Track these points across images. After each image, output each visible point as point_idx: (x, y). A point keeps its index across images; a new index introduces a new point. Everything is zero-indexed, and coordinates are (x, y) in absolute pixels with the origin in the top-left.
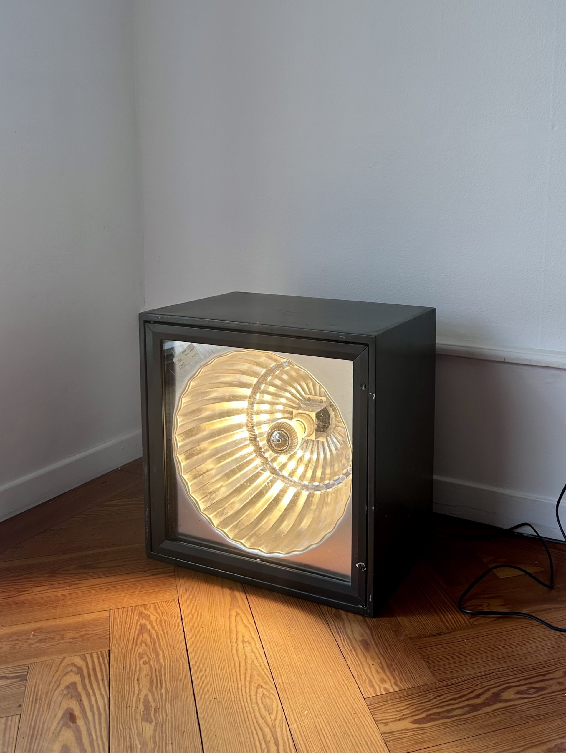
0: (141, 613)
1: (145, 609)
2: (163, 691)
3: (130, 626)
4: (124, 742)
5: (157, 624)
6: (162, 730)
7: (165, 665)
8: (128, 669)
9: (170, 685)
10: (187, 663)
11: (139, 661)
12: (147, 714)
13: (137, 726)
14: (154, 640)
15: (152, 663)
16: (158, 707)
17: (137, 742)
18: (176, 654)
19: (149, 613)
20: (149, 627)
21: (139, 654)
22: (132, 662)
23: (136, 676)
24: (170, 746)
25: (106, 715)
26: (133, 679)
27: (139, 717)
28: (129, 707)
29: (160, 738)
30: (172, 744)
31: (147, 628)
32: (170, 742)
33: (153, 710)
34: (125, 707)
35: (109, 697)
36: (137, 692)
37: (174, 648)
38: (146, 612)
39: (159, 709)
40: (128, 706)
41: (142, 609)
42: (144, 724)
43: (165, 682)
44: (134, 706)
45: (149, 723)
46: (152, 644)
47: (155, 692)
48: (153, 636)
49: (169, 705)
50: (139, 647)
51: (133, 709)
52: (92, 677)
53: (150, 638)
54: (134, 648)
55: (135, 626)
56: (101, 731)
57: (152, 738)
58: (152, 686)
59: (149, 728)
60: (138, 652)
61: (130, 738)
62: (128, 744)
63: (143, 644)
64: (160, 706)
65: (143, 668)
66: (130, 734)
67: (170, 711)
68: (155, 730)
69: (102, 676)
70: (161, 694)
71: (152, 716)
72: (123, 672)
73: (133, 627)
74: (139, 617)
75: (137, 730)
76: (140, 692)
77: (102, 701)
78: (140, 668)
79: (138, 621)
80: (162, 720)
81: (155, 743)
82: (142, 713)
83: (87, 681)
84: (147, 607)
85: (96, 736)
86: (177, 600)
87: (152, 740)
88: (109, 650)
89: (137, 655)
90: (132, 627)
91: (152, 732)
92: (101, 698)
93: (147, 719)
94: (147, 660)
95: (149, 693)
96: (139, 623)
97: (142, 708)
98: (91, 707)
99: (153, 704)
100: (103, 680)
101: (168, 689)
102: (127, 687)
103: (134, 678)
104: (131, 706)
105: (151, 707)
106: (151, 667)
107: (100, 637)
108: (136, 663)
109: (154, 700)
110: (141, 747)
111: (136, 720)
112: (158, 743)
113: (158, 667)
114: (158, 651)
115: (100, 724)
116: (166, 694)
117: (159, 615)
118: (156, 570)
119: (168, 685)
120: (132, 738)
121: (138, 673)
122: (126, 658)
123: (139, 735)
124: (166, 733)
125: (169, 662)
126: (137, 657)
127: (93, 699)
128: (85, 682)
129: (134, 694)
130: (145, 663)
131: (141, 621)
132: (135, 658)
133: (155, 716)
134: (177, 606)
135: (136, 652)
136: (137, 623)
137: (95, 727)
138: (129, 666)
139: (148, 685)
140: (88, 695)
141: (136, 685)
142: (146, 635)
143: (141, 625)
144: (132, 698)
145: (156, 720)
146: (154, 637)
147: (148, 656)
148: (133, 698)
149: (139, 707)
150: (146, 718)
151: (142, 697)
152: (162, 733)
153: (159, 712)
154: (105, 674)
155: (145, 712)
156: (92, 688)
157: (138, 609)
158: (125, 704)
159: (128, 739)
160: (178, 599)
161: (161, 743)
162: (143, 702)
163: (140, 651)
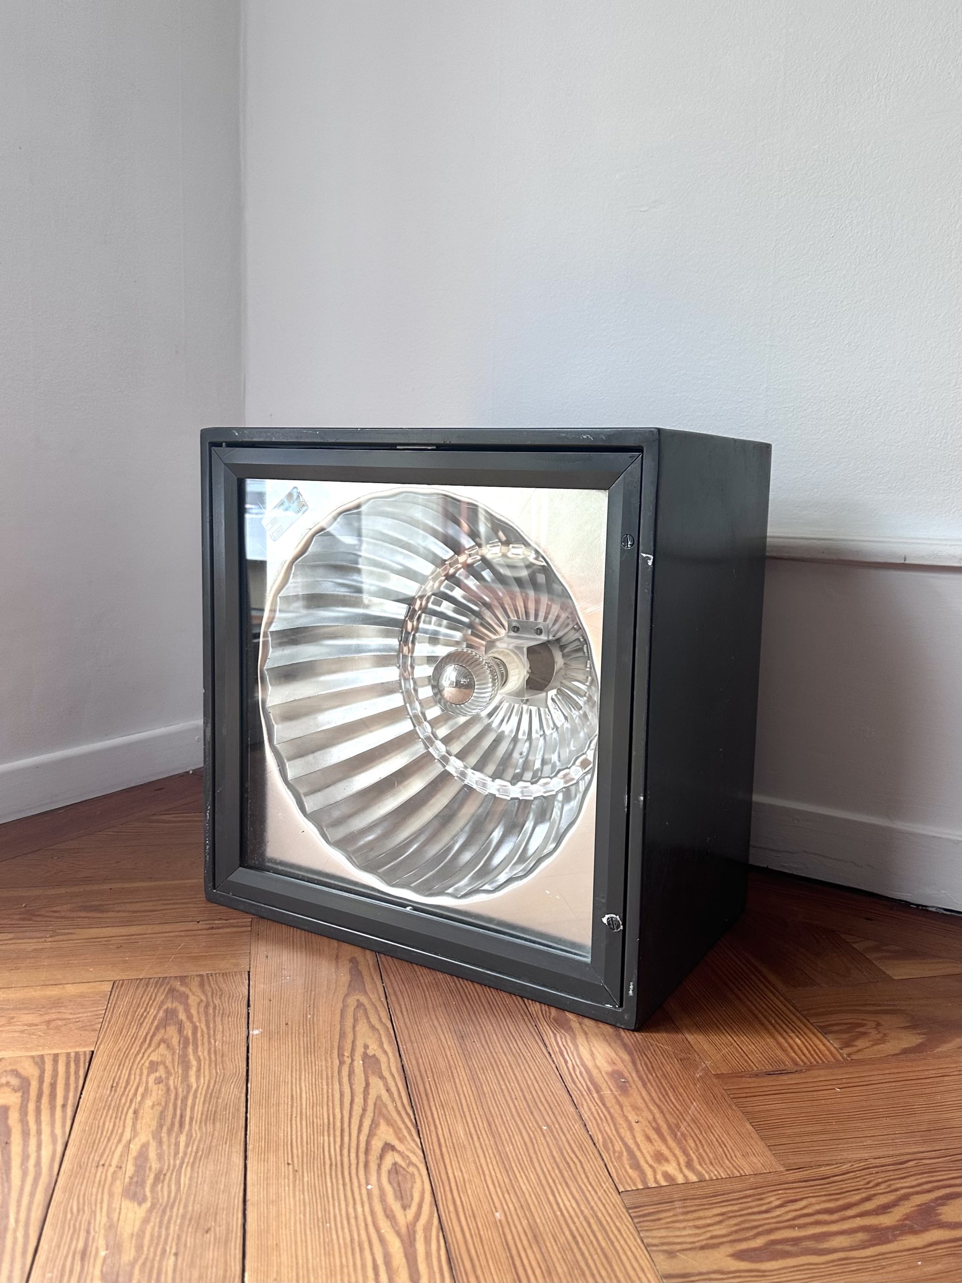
0: (172, 990)
1: (181, 985)
2: (183, 1139)
3: (145, 1011)
4: (72, 1239)
5: (198, 1012)
6: (161, 1222)
7: (198, 1087)
8: (120, 1090)
9: (200, 1128)
10: (242, 1088)
11: (148, 1076)
12: (137, 1182)
13: (109, 1206)
14: (186, 1039)
15: (171, 1082)
16: (165, 1172)
17: (101, 1242)
18: (224, 1069)
19: (188, 991)
20: (182, 1016)
21: (152, 1062)
22: (132, 1077)
23: (133, 1104)
24: (172, 1258)
25: (50, 1175)
26: (125, 1109)
27: (118, 1189)
28: (103, 1165)
29: (152, 1239)
30: (176, 1254)
31: (177, 1017)
32: (174, 1251)
33: (152, 1176)
34: (94, 1164)
35: (67, 1142)
36: (127, 1135)
37: (222, 1056)
38: (183, 989)
39: (165, 1175)
40: (102, 1162)
41: (177, 985)
42: (127, 1204)
43: (191, 1119)
44: (114, 1163)
45: (136, 1204)
46: (181, 1046)
47: (165, 1139)
48: (185, 1032)
49: (189, 1169)
50: (154, 1051)
51: (112, 1170)
52: (45, 1100)
53: (178, 1036)
54: (143, 1051)
55: (155, 1012)
56: (29, 1210)
57: (134, 1238)
58: (161, 1126)
59: (135, 1213)
60: (150, 1059)
61: (88, 1232)
62: (81, 1245)
63: (163, 1046)
64: (168, 1170)
65: (151, 1091)
66: (89, 1223)
67: (187, 1182)
68: (146, 1221)
69: (66, 1098)
70: (177, 1144)
71: (148, 1190)
72: (109, 1095)
73: (151, 1013)
74: (166, 997)
75: (108, 1216)
76: (134, 1137)
77: (50, 1147)
78: (146, 1089)
79: (163, 1003)
80: (165, 1199)
81: (139, 1248)
82: (127, 1180)
83: (31, 1106)
84: (186, 980)
85: (17, 1221)
86: (247, 973)
87: (134, 1241)
88: (93, 1052)
89: (147, 1064)
90: (148, 1013)
91: (138, 1224)
92: (50, 1140)
93: (135, 1194)
94: (164, 1076)
95: (151, 1141)
96: (165, 1007)
97: (130, 1169)
98: (25, 1158)
99: (155, 1165)
100: (64, 1106)
101: (194, 1135)
102: (109, 1125)
103: (130, 1107)
104: (107, 1164)
105: (150, 1169)
106: (168, 1090)
107: (83, 1027)
108: (140, 1079)
109: (160, 1157)
110: (106, 1254)
111: (111, 1195)
112: (145, 1249)
113: (183, 1091)
114: (189, 1060)
115: (32, 1195)
116: (187, 1146)
117: (206, 996)
118: (217, 922)
119: (195, 1127)
120: (92, 1233)
121: (139, 1098)
122: (123, 1069)
123: (111, 1227)
124: (168, 1228)
125: (206, 1082)
126: (144, 1068)
127: (33, 1141)
128: (27, 1106)
129: (120, 1141)
130: (159, 1081)
131: (169, 1005)
132: (141, 1069)
133: (153, 1190)
134: (243, 983)
135: (145, 1058)
136: (160, 1008)
137: (19, 1202)
138: (124, 1085)
139: (154, 1124)
140: (26, 1134)
141: (129, 1122)
142: (172, 1031)
143: (166, 1011)
144: (113, 1148)
145: (153, 1198)
146: (187, 1034)
147: (166, 1067)
148: (116, 1147)
149: (124, 1166)
150: (134, 1192)
151: (135, 1148)
152: (160, 1227)
153: (163, 1181)
154: (71, 1094)
155: (135, 1179)
156: (38, 1121)
157: (169, 983)
158: (97, 1158)
159: (83, 1234)
160: (249, 972)
161: (152, 1250)
162: (136, 1158)
163: (154, 1057)
